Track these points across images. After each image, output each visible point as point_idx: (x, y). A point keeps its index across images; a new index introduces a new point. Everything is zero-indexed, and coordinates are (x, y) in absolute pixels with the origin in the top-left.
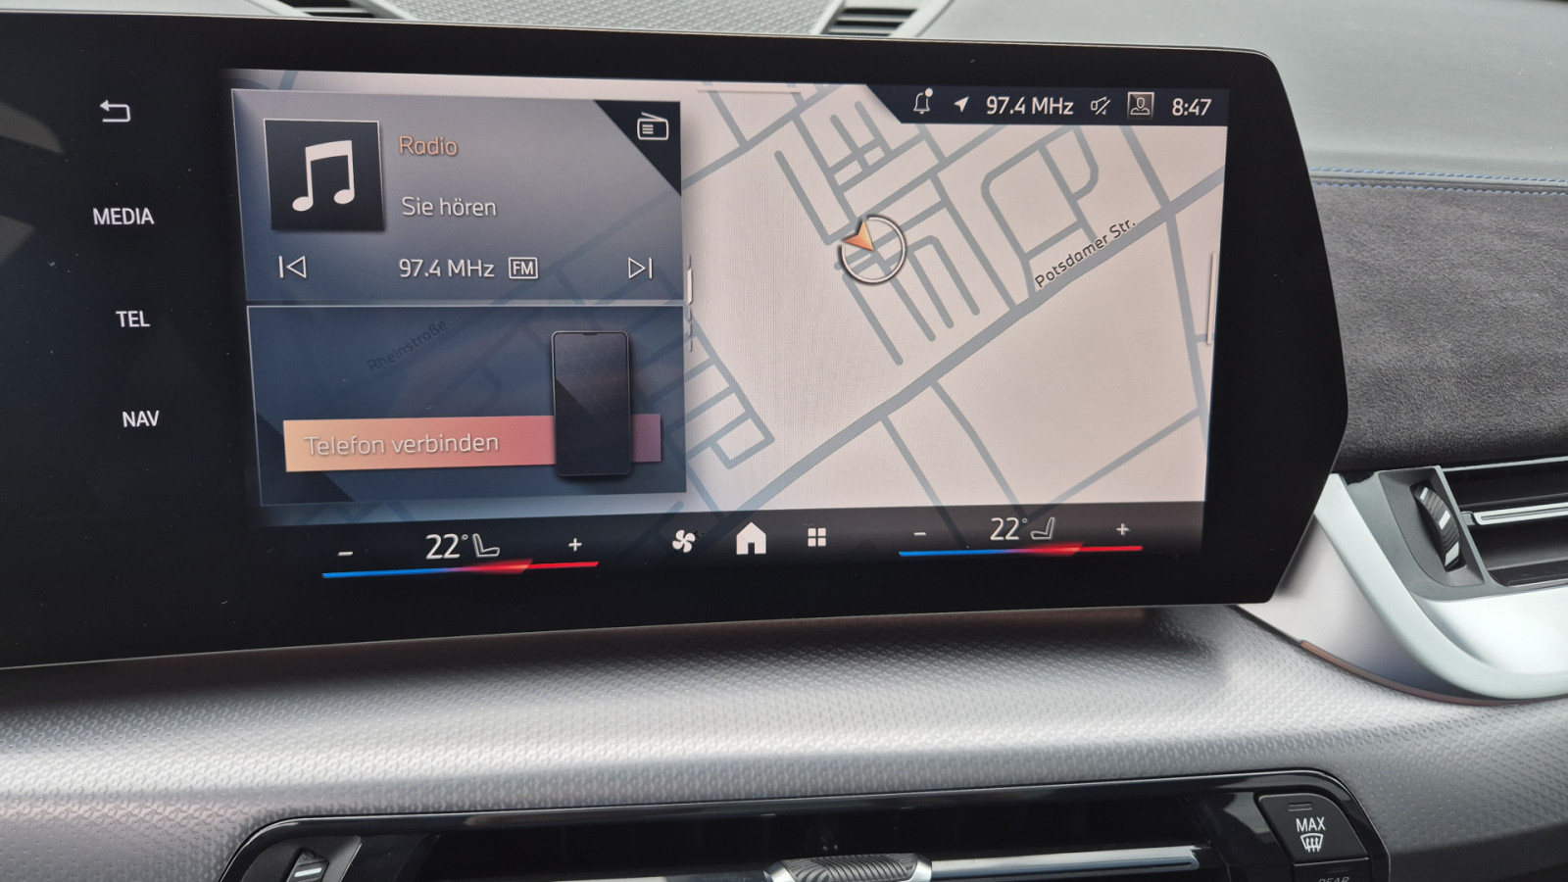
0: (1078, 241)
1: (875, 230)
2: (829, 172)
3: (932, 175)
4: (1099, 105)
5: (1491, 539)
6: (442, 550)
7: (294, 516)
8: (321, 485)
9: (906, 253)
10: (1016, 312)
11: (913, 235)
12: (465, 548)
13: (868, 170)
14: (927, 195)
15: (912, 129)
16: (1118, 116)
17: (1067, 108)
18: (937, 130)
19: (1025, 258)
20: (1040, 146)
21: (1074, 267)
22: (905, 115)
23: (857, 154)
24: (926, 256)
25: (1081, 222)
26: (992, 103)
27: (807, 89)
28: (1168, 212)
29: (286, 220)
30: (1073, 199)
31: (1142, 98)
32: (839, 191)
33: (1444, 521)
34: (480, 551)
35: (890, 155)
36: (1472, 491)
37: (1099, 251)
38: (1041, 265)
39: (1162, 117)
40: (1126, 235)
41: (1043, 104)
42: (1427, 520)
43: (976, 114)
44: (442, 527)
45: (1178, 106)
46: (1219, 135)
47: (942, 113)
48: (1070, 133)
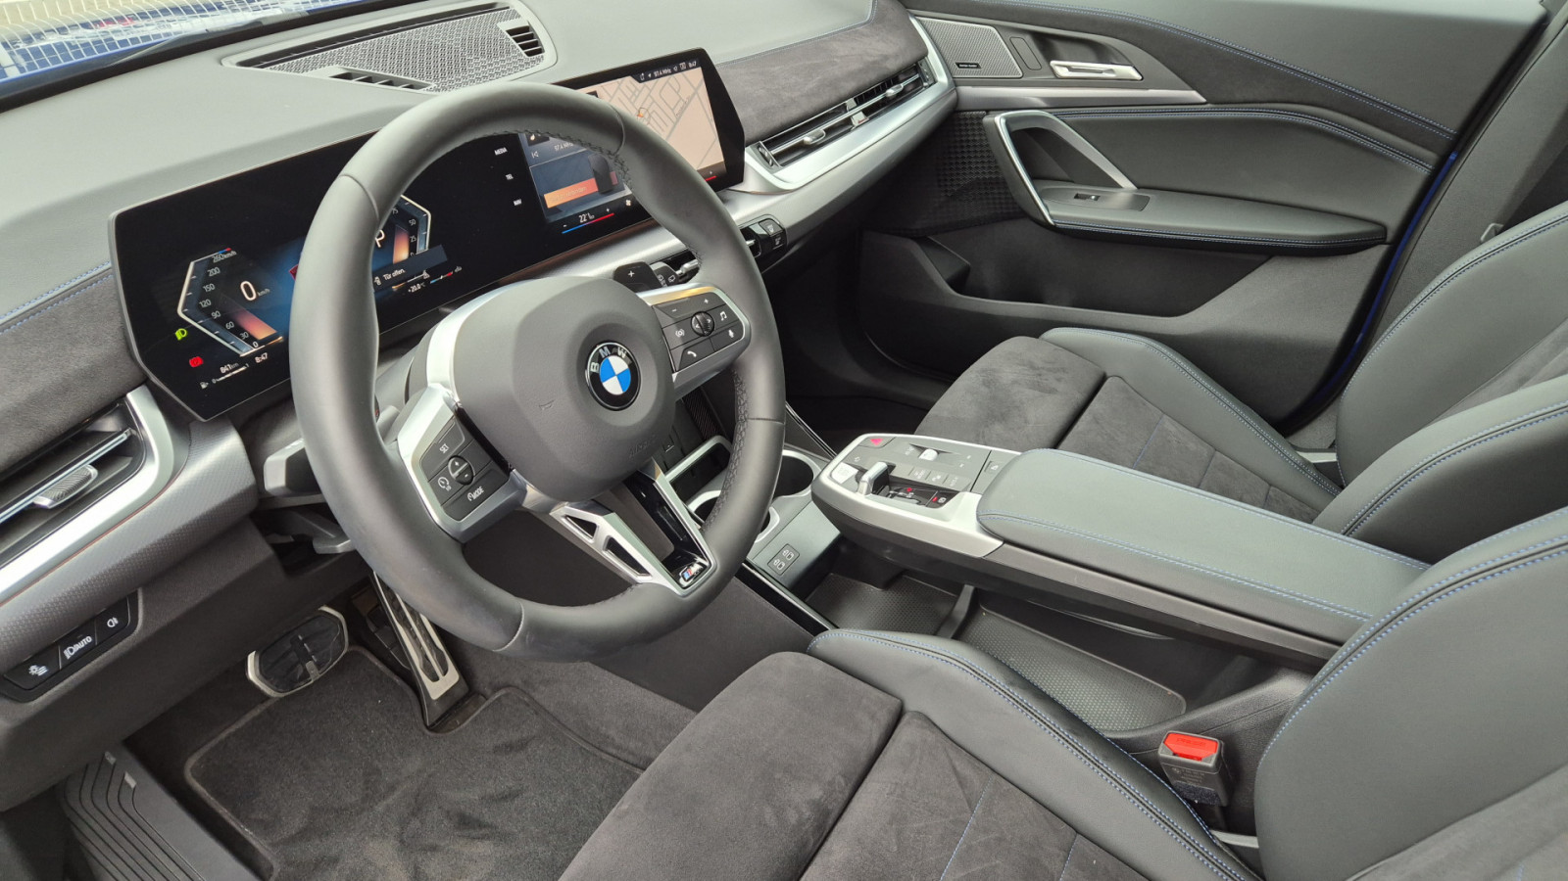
0: (681, 103)
1: (642, 112)
2: (629, 99)
3: (649, 95)
4: (675, 69)
5: (778, 156)
6: (583, 219)
7: (553, 219)
8: (556, 210)
9: (650, 116)
10: (675, 124)
11: (650, 111)
12: (587, 218)
13: (637, 97)
14: (649, 100)
15: (642, 84)
16: (680, 70)
17: (669, 71)
18: (647, 83)
19: (673, 110)
20: (668, 81)
21: (683, 110)
22: (640, 82)
23: (634, 93)
24: (654, 115)
25: (681, 98)
26: (656, 74)
27: (619, 80)
28: (696, 90)
29: (531, 143)
30: (677, 93)
31: (683, 64)
32: (633, 104)
33: (766, 155)
34: (591, 217)
35: (640, 92)
36: (770, 145)
37: (686, 104)
38: (676, 111)
39: (688, 68)
40: (690, 99)
41: (665, 71)
42: (763, 155)
43: (653, 78)
44: (581, 213)
45: (690, 65)
46: (699, 69)
47: (647, 79)
48: (672, 77)
